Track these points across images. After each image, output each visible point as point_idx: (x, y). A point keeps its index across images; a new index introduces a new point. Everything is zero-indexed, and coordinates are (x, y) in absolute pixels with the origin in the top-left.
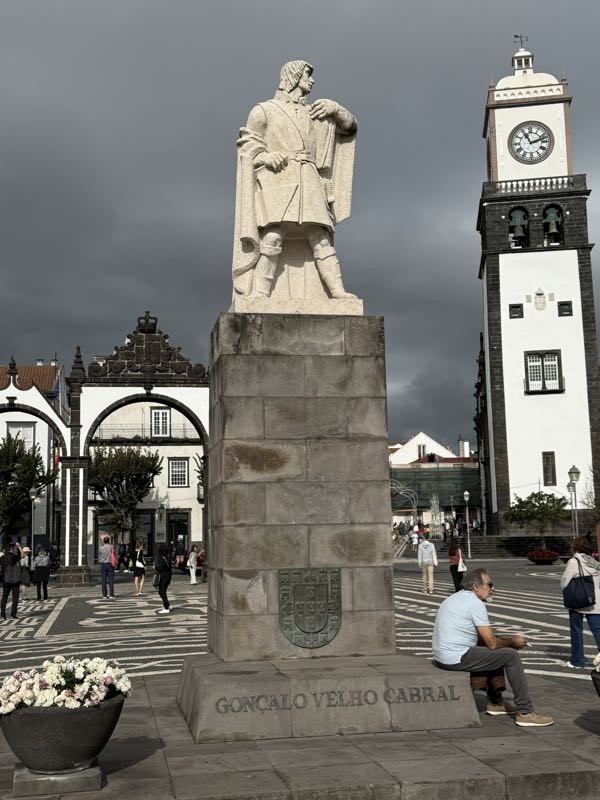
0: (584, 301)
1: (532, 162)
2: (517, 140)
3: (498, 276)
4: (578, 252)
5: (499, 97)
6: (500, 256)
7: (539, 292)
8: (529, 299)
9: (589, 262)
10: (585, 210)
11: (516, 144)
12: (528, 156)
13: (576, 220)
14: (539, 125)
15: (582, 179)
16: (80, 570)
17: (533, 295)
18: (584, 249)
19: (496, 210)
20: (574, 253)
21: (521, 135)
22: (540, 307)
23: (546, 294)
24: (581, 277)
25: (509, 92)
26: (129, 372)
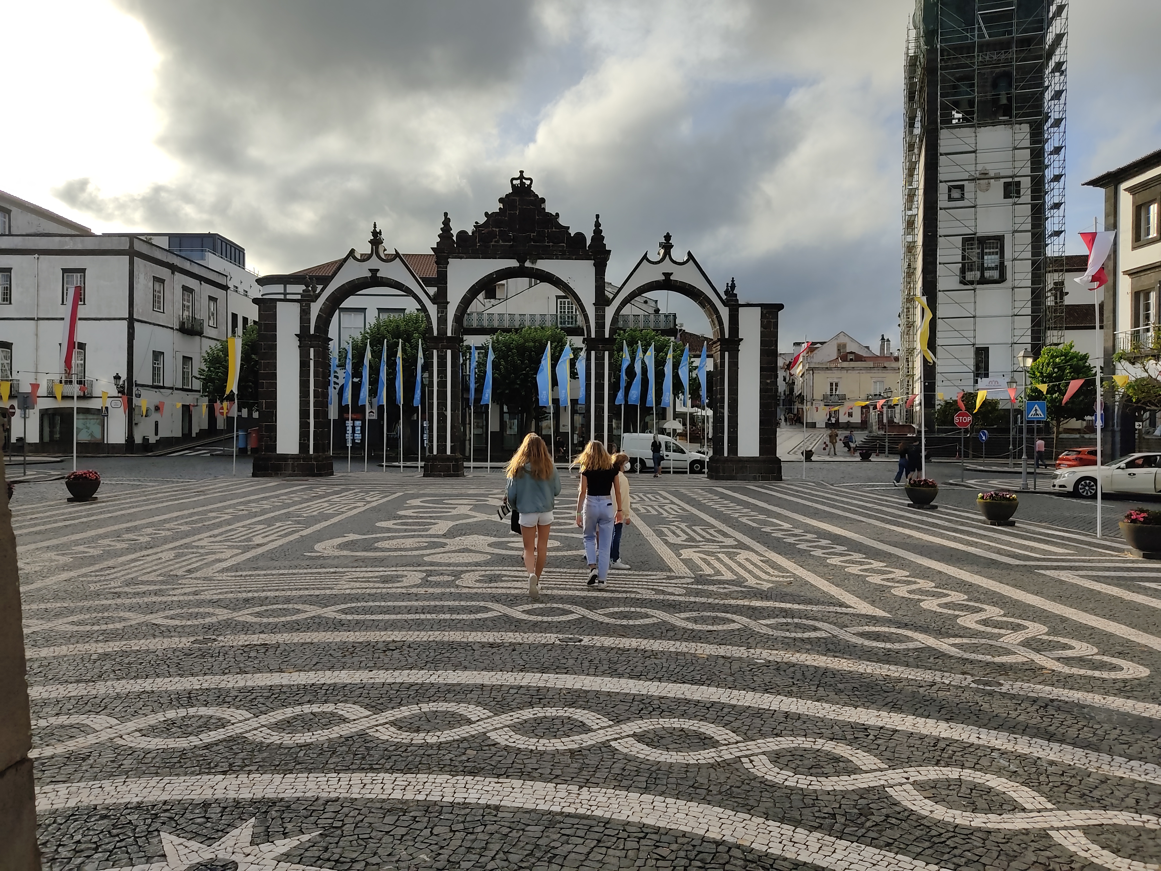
4: (1031, 126)
6: (941, 131)
16: (449, 459)
26: (501, 243)
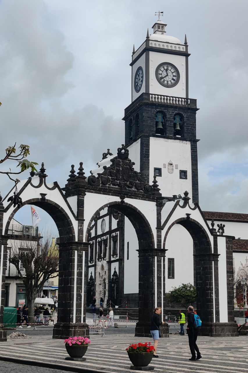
0: (193, 172)
1: (167, 86)
2: (160, 72)
3: (149, 150)
4: (191, 143)
5: (152, 44)
6: (150, 137)
7: (171, 163)
8: (164, 166)
9: (196, 150)
10: (195, 120)
11: (160, 74)
12: (166, 82)
13: (190, 124)
14: (172, 66)
15: (194, 101)
17: (167, 165)
18: (194, 142)
19: (149, 110)
21: (162, 69)
22: (171, 172)
23: (174, 165)
24: (192, 158)
25: (157, 43)
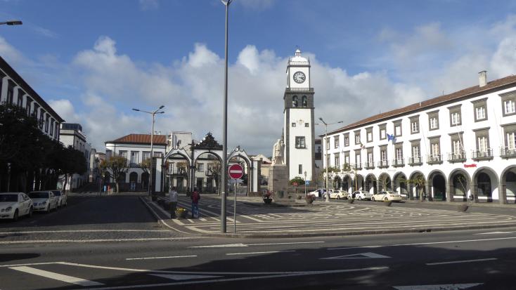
0: (312, 123)
1: (299, 83)
3: (289, 115)
5: (291, 64)
6: (290, 109)
8: (297, 122)
9: (314, 112)
10: (313, 98)
11: (295, 78)
13: (310, 100)
14: (302, 73)
15: (313, 89)
18: (312, 109)
19: (289, 96)
20: (310, 110)
21: (297, 75)
23: (302, 121)
24: (311, 117)
25: (294, 62)
26: (205, 146)
